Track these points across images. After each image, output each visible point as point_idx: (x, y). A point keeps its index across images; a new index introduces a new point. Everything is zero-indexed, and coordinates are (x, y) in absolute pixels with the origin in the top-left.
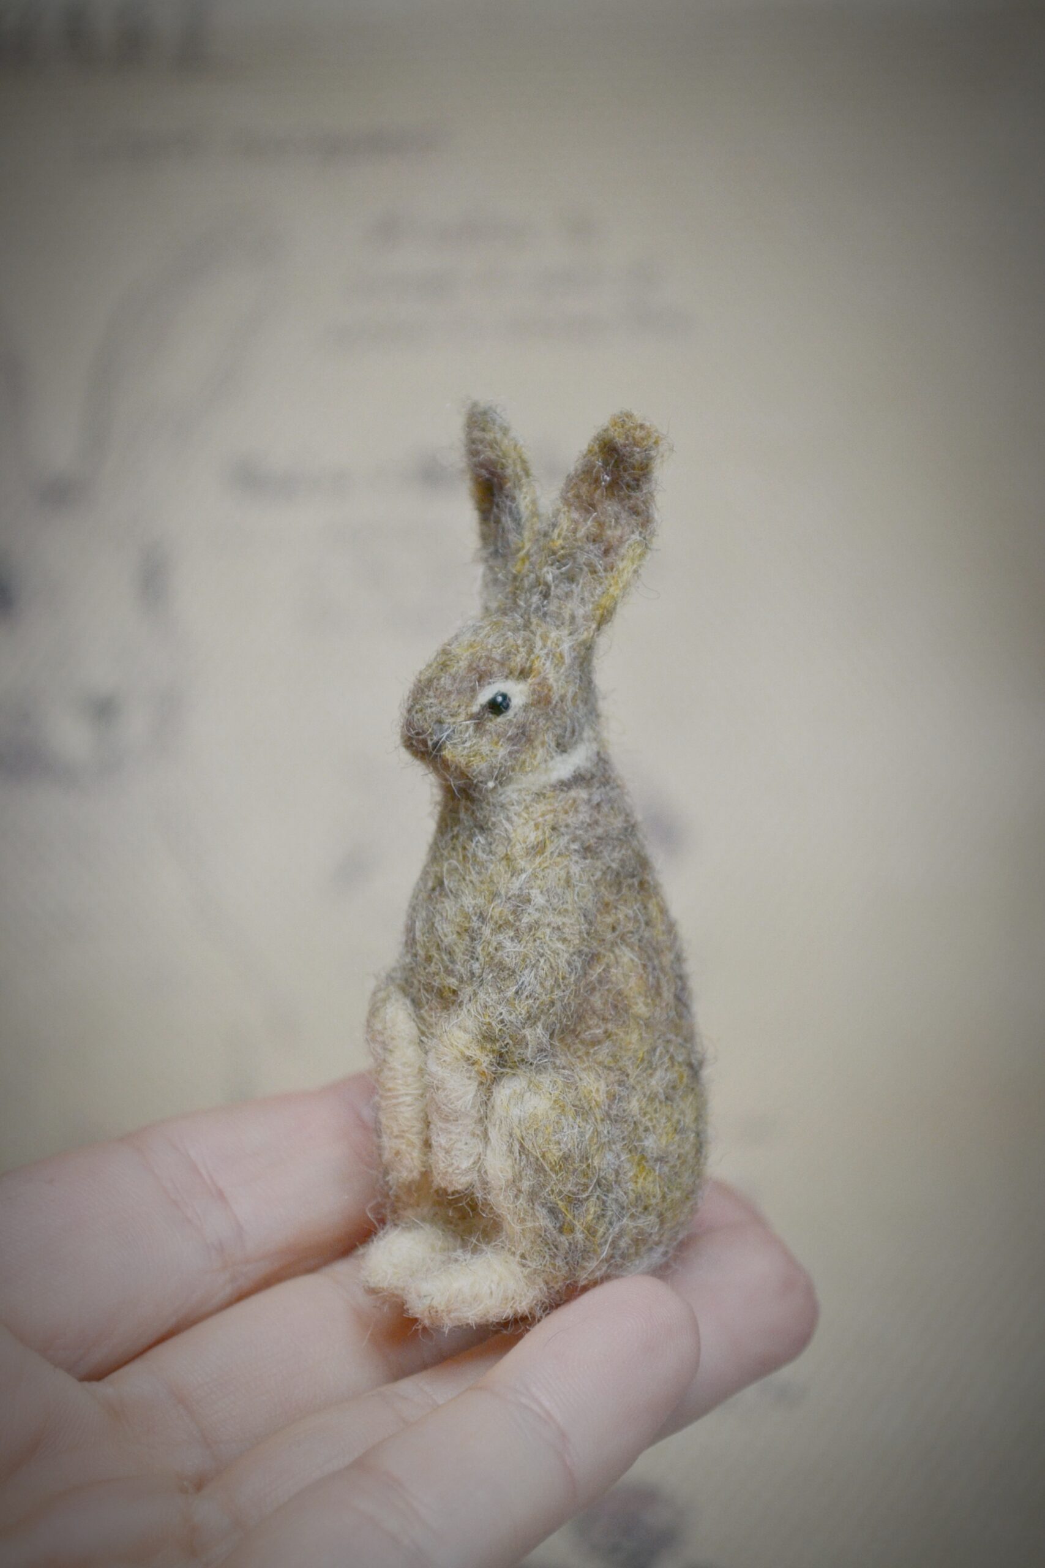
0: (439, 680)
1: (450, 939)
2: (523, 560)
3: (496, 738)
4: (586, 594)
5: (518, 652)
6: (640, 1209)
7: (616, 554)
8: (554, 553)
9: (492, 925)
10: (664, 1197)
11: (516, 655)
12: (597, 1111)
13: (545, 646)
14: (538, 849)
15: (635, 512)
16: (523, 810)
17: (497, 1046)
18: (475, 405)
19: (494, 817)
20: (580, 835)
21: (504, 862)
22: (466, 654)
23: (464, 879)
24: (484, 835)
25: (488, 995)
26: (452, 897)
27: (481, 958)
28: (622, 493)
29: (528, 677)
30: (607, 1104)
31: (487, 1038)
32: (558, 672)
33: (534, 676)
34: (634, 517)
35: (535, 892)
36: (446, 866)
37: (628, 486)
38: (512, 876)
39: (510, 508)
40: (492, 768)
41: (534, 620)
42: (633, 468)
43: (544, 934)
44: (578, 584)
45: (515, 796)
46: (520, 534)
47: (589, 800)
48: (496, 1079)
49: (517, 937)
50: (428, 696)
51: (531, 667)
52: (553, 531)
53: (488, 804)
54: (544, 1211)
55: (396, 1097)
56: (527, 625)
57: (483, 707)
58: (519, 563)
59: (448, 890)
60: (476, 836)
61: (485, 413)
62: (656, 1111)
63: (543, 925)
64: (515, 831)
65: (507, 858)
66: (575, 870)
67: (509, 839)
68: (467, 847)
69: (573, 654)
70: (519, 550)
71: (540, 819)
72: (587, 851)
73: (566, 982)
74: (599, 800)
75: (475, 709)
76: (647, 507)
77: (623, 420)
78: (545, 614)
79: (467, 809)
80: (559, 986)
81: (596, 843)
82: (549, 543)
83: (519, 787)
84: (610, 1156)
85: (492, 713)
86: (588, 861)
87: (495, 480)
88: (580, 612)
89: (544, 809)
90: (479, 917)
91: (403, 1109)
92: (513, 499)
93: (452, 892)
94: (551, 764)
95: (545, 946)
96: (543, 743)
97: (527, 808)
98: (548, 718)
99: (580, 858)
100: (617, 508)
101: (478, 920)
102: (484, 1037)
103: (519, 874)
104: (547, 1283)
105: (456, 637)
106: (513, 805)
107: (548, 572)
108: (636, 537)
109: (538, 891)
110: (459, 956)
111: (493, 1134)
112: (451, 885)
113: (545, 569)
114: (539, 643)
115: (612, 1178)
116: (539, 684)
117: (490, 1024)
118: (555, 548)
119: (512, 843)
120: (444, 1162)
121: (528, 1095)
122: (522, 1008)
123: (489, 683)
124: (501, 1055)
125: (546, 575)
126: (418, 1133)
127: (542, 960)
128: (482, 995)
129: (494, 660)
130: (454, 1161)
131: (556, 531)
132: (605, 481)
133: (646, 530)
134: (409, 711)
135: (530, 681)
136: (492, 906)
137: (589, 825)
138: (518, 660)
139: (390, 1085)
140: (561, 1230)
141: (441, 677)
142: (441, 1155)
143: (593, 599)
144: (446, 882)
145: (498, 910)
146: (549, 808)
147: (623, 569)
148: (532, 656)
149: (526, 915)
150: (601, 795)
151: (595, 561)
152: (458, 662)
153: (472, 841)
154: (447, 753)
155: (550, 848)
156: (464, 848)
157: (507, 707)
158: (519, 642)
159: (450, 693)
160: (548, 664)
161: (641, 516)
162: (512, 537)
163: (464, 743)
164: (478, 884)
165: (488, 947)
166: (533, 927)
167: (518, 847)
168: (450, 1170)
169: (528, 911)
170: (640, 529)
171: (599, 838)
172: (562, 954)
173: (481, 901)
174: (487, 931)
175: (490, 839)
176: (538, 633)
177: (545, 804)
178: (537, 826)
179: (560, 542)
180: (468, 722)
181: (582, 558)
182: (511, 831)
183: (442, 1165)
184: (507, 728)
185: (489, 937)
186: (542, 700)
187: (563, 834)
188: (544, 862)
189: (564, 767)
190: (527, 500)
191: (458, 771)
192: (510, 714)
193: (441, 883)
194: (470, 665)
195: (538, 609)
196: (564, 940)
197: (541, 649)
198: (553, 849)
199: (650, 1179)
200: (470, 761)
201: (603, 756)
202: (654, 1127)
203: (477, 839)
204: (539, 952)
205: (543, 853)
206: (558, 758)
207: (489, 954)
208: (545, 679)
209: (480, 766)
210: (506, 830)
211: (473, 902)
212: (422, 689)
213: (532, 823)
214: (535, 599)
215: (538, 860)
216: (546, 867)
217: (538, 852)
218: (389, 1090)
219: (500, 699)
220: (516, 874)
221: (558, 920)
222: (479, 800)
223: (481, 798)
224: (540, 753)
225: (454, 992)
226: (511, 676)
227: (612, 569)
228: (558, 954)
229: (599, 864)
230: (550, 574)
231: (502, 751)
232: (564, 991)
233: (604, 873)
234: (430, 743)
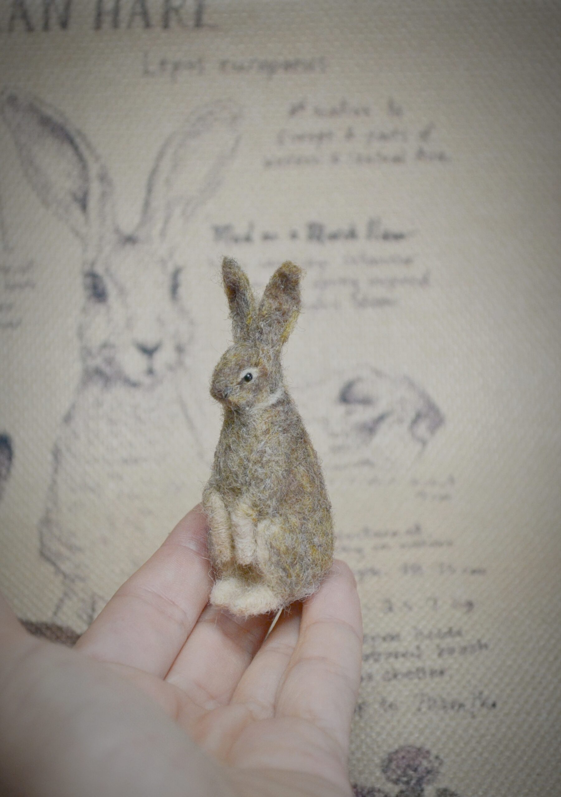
0: (224, 370)
1: (235, 469)
2: (250, 319)
3: (248, 391)
4: (277, 331)
5: (254, 356)
6: (314, 565)
7: (287, 315)
8: (264, 316)
9: (252, 462)
10: (322, 560)
11: (253, 358)
12: (297, 530)
13: (263, 353)
14: (267, 432)
15: (294, 299)
16: (260, 417)
17: (259, 508)
18: (225, 258)
19: (248, 420)
20: (282, 425)
21: (254, 438)
22: (234, 359)
23: (239, 445)
24: (245, 428)
25: (253, 490)
26: (235, 453)
27: (249, 475)
28: (288, 292)
29: (258, 366)
30: (300, 527)
31: (255, 505)
32: (269, 363)
33: (260, 365)
34: (294, 300)
35: (267, 449)
36: (231, 440)
37: (291, 289)
38: (258, 443)
39: (244, 299)
40: (247, 402)
41: (258, 343)
42: (292, 282)
43: (272, 464)
44: (273, 328)
45: (256, 412)
46: (248, 308)
47: (284, 411)
48: (259, 521)
49: (262, 467)
50: (221, 376)
51: (259, 362)
52: (262, 308)
53: (246, 415)
54: (281, 570)
55: (219, 530)
56: (255, 345)
57: (242, 379)
58: (249, 320)
59: (233, 449)
60: (242, 428)
61: (230, 262)
62: (317, 527)
63: (272, 461)
64: (257, 425)
65: (255, 436)
66: (281, 438)
67: (255, 429)
68: (239, 433)
69: (274, 355)
70: (248, 315)
71: (267, 420)
72: (285, 431)
73: (282, 482)
74: (287, 410)
75: (239, 380)
76: (298, 297)
77: (287, 265)
78: (262, 340)
79: (237, 418)
80: (279, 484)
81: (288, 427)
82: (261, 313)
83: (258, 408)
84: (303, 547)
85: (246, 381)
86: (285, 434)
87: (236, 288)
88: (275, 338)
89: (268, 416)
90: (247, 460)
91: (223, 534)
92: (244, 295)
93: (234, 450)
94: (269, 398)
95: (273, 469)
96: (266, 391)
97: (261, 416)
98: (267, 381)
99: (282, 434)
100: (286, 297)
101: (246, 461)
102: (253, 505)
103: (261, 442)
104: (282, 597)
105: (228, 351)
106: (255, 415)
107: (261, 324)
108: (295, 308)
109: (268, 448)
110: (240, 476)
111: (259, 542)
112: (234, 448)
113: (260, 323)
114: (261, 352)
115: (304, 554)
116: (263, 368)
117: (255, 500)
118: (264, 315)
119: (257, 430)
120: (241, 554)
121: (271, 526)
122: (267, 494)
123: (244, 370)
124: (260, 512)
125: (261, 325)
126: (229, 543)
127: (273, 474)
128: (251, 490)
129: (245, 360)
130: (245, 554)
131: (264, 308)
132: (282, 288)
133: (299, 306)
134: (213, 382)
135: (259, 367)
136: (252, 455)
137: (285, 420)
138: (254, 360)
139: (216, 526)
140: (287, 576)
141: (225, 369)
142: (240, 552)
143: (280, 333)
144: (231, 446)
145: (253, 456)
146: (270, 415)
147: (291, 321)
148: (259, 358)
149: (265, 457)
150: (287, 408)
151: (279, 318)
152: (231, 362)
153: (240, 430)
154: (230, 398)
155: (271, 431)
156: (238, 433)
157: (252, 378)
158: (254, 353)
159: (229, 375)
160: (265, 360)
161: (296, 300)
162: (245, 310)
163: (236, 394)
164: (245, 447)
165: (252, 471)
166: (268, 462)
167: (259, 431)
168: (244, 557)
169: (265, 456)
170: (296, 305)
171: (289, 425)
172: (280, 471)
173: (246, 453)
174: (250, 465)
175: (248, 429)
176: (260, 348)
177: (268, 414)
178: (265, 423)
179: (265, 312)
180: (237, 386)
181: (274, 317)
182: (256, 426)
183: (240, 556)
184: (252, 386)
185: (251, 467)
186: (264, 374)
187: (276, 425)
188: (270, 437)
189: (273, 399)
190: (250, 295)
191: (234, 404)
192: (253, 381)
193: (230, 447)
194: (236, 363)
195: (259, 338)
196: (280, 466)
197: (262, 354)
198: (273, 431)
199: (317, 553)
200: (239, 401)
201: (286, 392)
202: (317, 533)
203: (243, 429)
204: (271, 471)
205: (269, 433)
206: (271, 396)
207: (252, 474)
208: (264, 366)
209: (243, 402)
210: (254, 425)
211: (244, 454)
212: (218, 373)
213: (264, 422)
214: (257, 335)
215: (268, 436)
216: (271, 439)
217: (267, 433)
218: (216, 528)
219: (248, 376)
220: (260, 442)
221: (277, 459)
222: (242, 414)
223: (243, 413)
224: (265, 394)
225: (239, 489)
226: (251, 366)
227: (287, 321)
228: (278, 471)
229: (289, 435)
230: (262, 324)
231: (251, 396)
232: (281, 486)
233: (291, 438)
234: (223, 395)
